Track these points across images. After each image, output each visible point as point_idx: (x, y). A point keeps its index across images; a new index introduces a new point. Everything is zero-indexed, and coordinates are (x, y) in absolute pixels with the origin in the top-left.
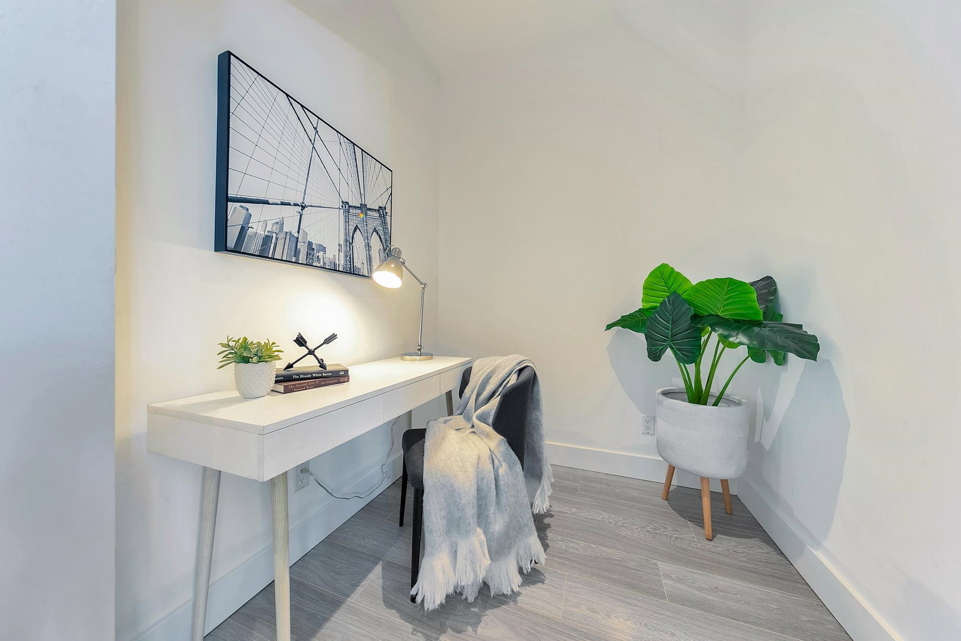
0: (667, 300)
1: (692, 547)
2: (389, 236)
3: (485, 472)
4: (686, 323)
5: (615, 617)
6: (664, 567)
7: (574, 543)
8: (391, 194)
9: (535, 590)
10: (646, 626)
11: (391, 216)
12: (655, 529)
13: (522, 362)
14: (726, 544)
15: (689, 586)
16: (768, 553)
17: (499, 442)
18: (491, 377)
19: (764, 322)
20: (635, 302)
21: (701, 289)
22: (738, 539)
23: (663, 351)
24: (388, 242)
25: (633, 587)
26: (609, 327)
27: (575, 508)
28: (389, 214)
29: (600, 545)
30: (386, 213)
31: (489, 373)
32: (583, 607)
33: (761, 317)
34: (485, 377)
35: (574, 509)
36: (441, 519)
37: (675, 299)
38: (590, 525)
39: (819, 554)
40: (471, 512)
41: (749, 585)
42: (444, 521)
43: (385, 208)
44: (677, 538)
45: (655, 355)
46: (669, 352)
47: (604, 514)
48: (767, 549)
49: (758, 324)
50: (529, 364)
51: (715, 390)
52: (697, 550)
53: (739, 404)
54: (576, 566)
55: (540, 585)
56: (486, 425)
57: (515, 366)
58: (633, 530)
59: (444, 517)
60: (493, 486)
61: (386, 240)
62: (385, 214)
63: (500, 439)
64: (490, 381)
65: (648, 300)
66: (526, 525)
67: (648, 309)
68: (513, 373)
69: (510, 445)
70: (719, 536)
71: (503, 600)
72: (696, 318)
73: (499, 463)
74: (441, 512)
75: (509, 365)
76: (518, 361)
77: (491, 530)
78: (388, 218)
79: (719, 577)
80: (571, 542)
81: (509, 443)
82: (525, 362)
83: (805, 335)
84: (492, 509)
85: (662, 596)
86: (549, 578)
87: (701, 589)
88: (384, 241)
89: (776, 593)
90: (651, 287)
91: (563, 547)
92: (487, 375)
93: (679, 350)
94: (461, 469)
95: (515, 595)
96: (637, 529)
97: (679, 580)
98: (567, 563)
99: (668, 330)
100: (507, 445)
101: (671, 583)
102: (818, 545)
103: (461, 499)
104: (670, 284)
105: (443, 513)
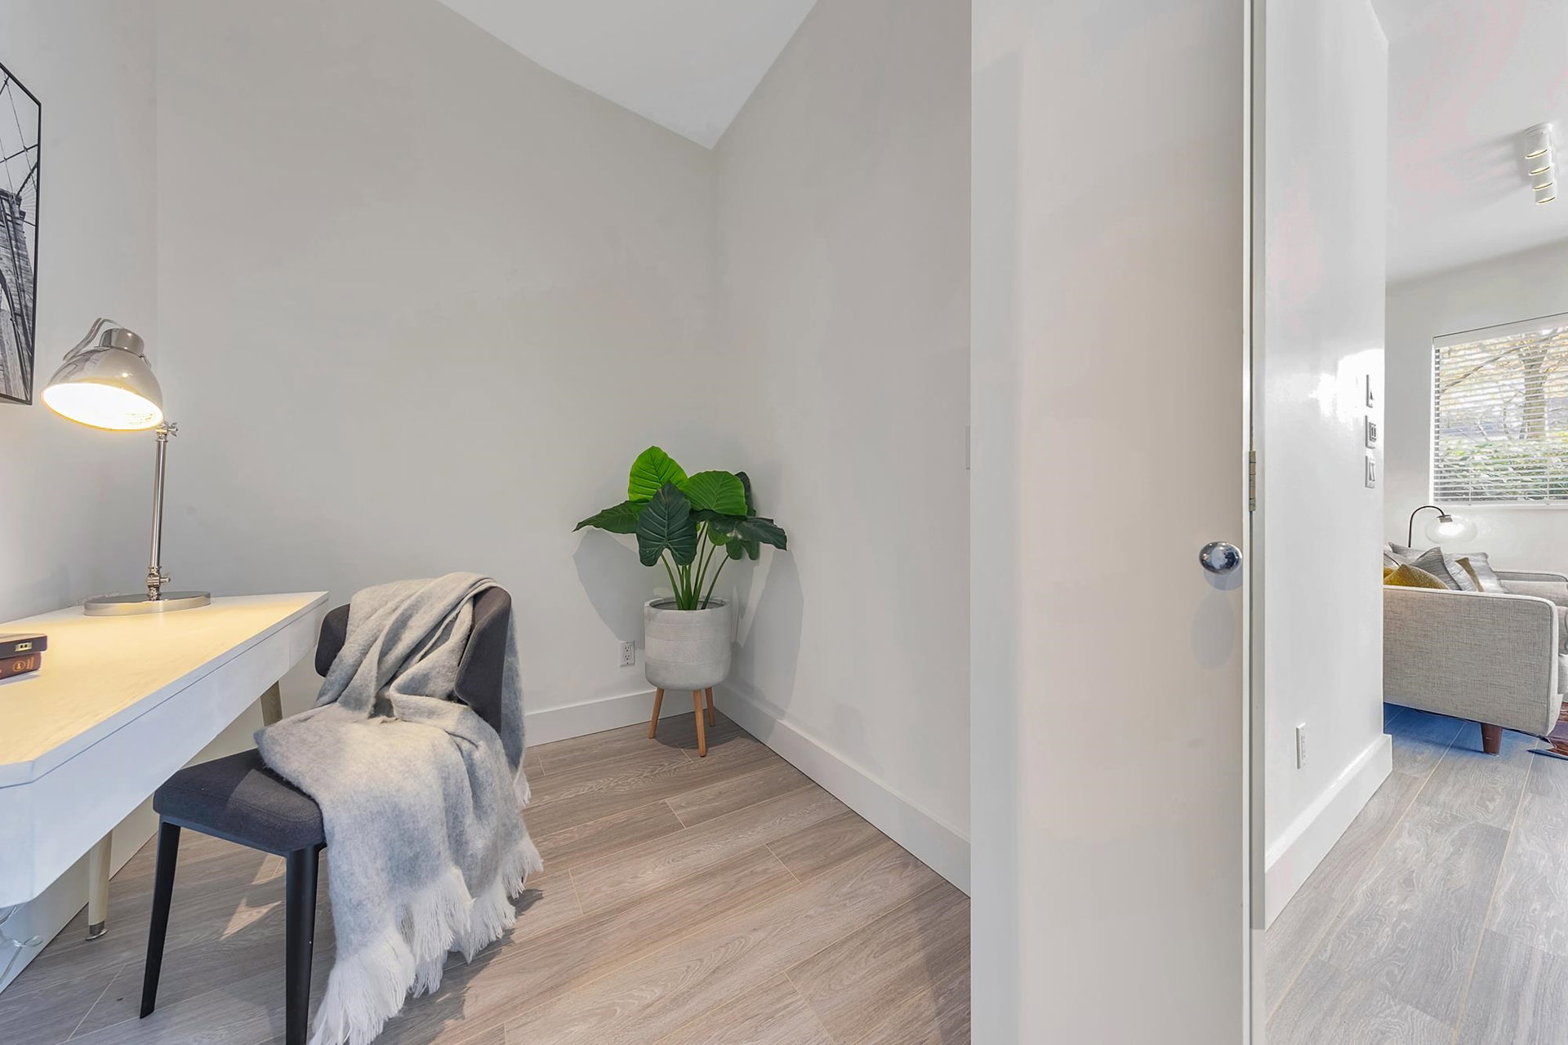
0: (660, 490)
1: (691, 770)
2: (31, 278)
3: (450, 767)
4: (682, 518)
5: (642, 874)
6: (671, 801)
7: (563, 833)
8: (38, 165)
9: (534, 912)
10: (673, 861)
11: (37, 226)
12: (652, 772)
13: (479, 583)
14: (719, 753)
15: (699, 805)
16: (748, 745)
17: (461, 714)
18: (410, 616)
19: (749, 517)
20: (619, 493)
21: (698, 480)
22: (724, 745)
23: (659, 553)
24: (28, 297)
25: (649, 836)
26: (580, 525)
27: (547, 795)
28: (30, 217)
29: (598, 818)
30: (23, 214)
31: (406, 610)
32: (604, 888)
33: (745, 513)
34: (397, 619)
35: (547, 797)
36: (378, 874)
37: (670, 489)
38: (577, 803)
39: (785, 722)
40: (438, 837)
41: (742, 777)
42: (383, 875)
43: (19, 200)
44: (675, 769)
45: (648, 559)
46: (666, 552)
47: (589, 784)
48: (747, 741)
49: (744, 519)
50: (494, 584)
51: (703, 593)
52: (695, 771)
53: (721, 605)
54: (578, 855)
55: (537, 903)
56: (424, 697)
57: (467, 590)
58: (629, 784)
59: (383, 870)
60: (467, 783)
61: (20, 290)
62: (17, 215)
63: (461, 710)
64: (410, 623)
65: (636, 490)
66: (515, 826)
67: (635, 503)
68: (462, 603)
69: (480, 715)
70: (710, 749)
71: (490, 954)
72: (692, 511)
73: (471, 746)
74: (375, 862)
75: (453, 589)
76: (471, 580)
77: (469, 853)
78: (28, 231)
79: (719, 784)
80: (559, 834)
81: (477, 711)
82: (483, 581)
83: (776, 527)
84: (469, 819)
85: (679, 826)
86: (546, 889)
87: (709, 801)
88: (13, 290)
89: (759, 772)
90: (640, 475)
91: (551, 845)
92: (402, 614)
93: (677, 551)
94: (406, 775)
95: (508, 932)
96: (633, 781)
97: (689, 804)
98: (565, 859)
99: (664, 527)
100: (476, 716)
101: (684, 811)
102: (782, 713)
103: (418, 822)
104: (661, 473)
105: (379, 863)
